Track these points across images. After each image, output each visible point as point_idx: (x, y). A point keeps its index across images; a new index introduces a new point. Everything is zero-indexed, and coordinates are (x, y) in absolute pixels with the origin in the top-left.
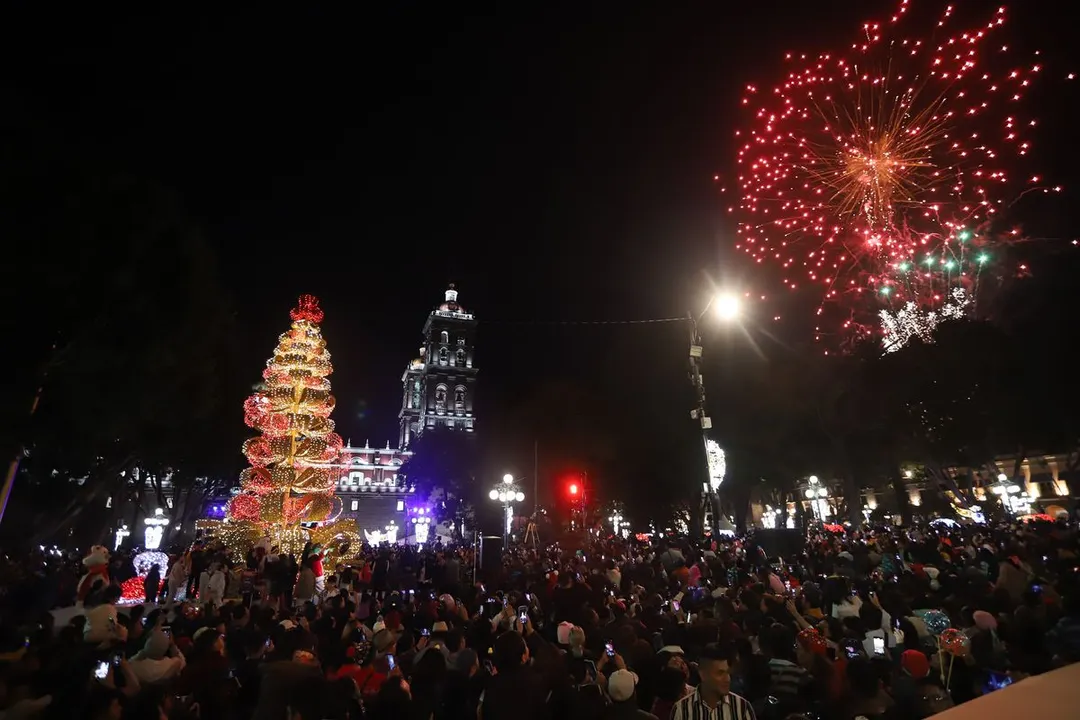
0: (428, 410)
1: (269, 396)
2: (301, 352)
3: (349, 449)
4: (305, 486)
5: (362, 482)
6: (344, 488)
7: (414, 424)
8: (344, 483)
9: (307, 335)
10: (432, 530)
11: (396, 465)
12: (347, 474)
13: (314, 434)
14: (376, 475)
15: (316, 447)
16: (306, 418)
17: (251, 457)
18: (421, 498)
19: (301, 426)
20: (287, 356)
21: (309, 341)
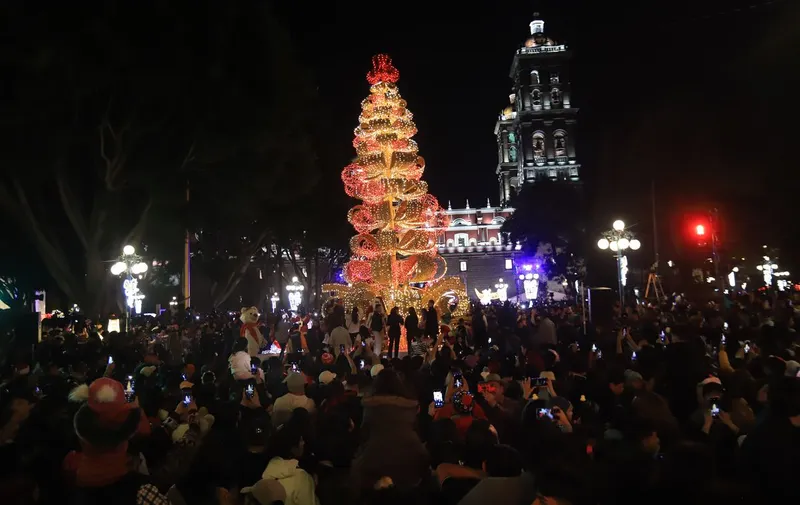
0: (526, 162)
1: (362, 164)
2: (383, 117)
3: (450, 211)
4: (409, 249)
5: (467, 243)
6: (451, 250)
7: (513, 179)
8: (451, 245)
9: (386, 97)
10: (542, 287)
11: (499, 223)
12: (451, 234)
13: (410, 198)
14: (480, 235)
15: (412, 209)
16: (399, 181)
17: (357, 225)
18: (528, 254)
19: (395, 190)
20: (370, 122)
21: (390, 103)
